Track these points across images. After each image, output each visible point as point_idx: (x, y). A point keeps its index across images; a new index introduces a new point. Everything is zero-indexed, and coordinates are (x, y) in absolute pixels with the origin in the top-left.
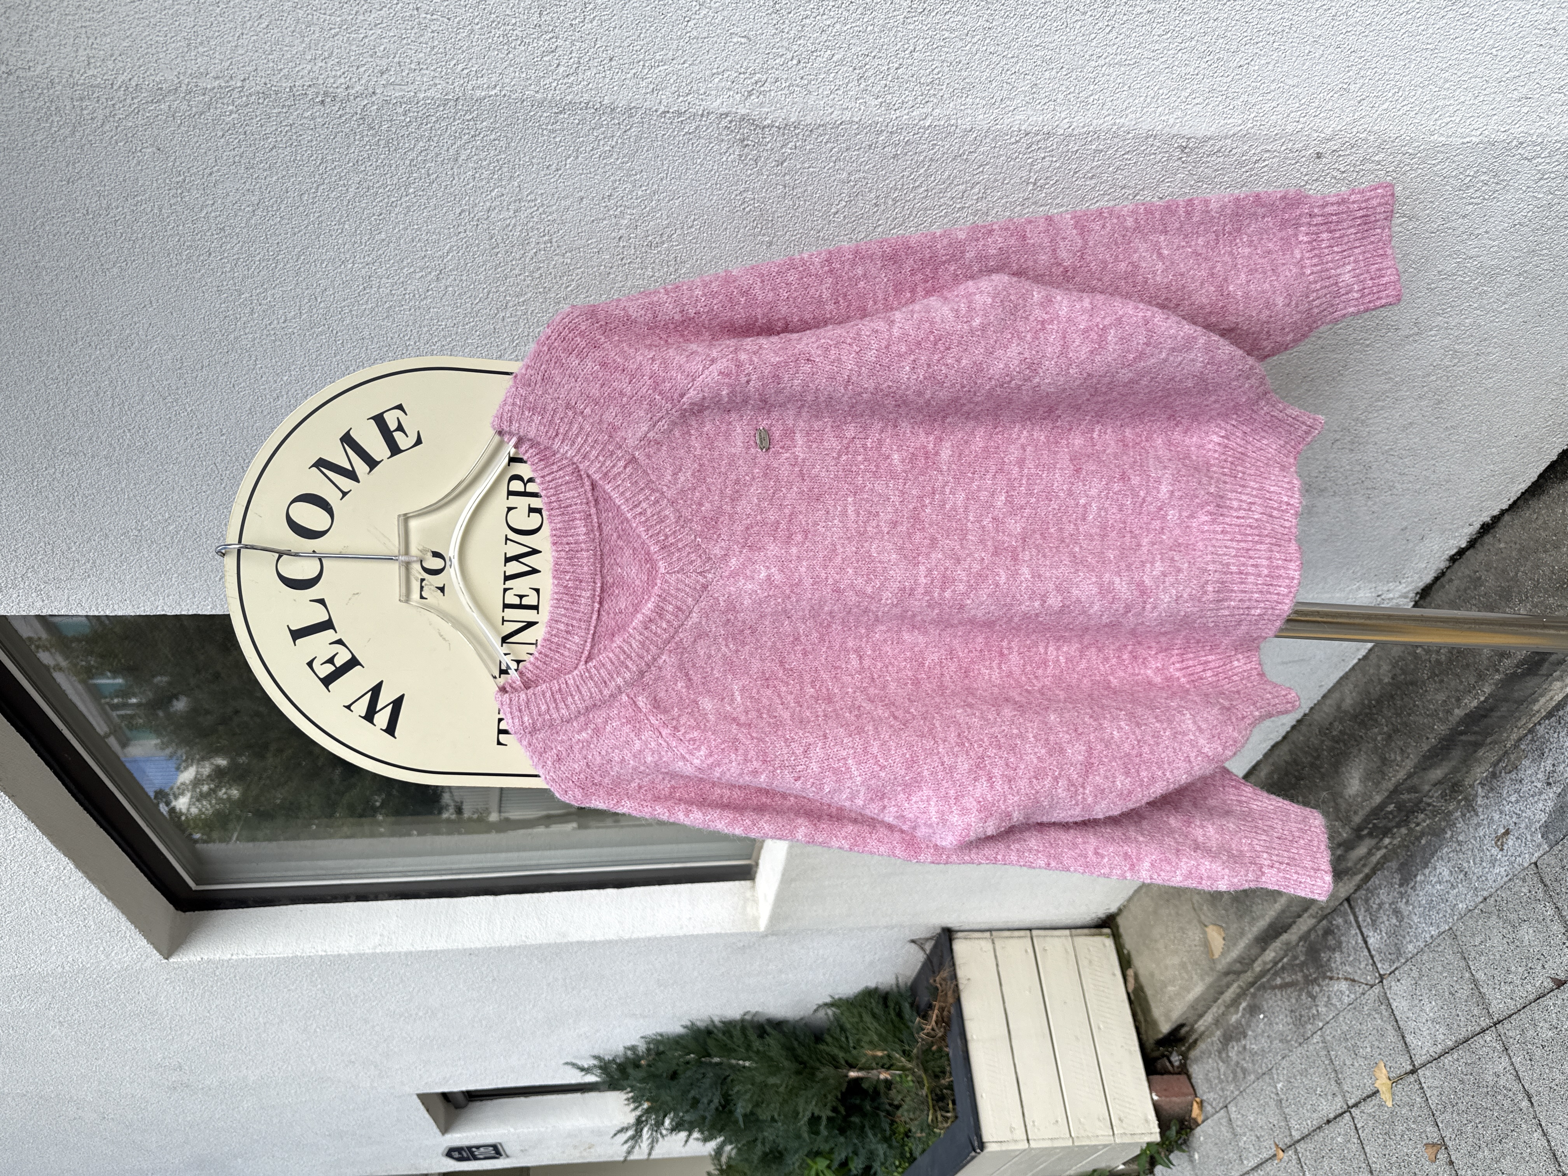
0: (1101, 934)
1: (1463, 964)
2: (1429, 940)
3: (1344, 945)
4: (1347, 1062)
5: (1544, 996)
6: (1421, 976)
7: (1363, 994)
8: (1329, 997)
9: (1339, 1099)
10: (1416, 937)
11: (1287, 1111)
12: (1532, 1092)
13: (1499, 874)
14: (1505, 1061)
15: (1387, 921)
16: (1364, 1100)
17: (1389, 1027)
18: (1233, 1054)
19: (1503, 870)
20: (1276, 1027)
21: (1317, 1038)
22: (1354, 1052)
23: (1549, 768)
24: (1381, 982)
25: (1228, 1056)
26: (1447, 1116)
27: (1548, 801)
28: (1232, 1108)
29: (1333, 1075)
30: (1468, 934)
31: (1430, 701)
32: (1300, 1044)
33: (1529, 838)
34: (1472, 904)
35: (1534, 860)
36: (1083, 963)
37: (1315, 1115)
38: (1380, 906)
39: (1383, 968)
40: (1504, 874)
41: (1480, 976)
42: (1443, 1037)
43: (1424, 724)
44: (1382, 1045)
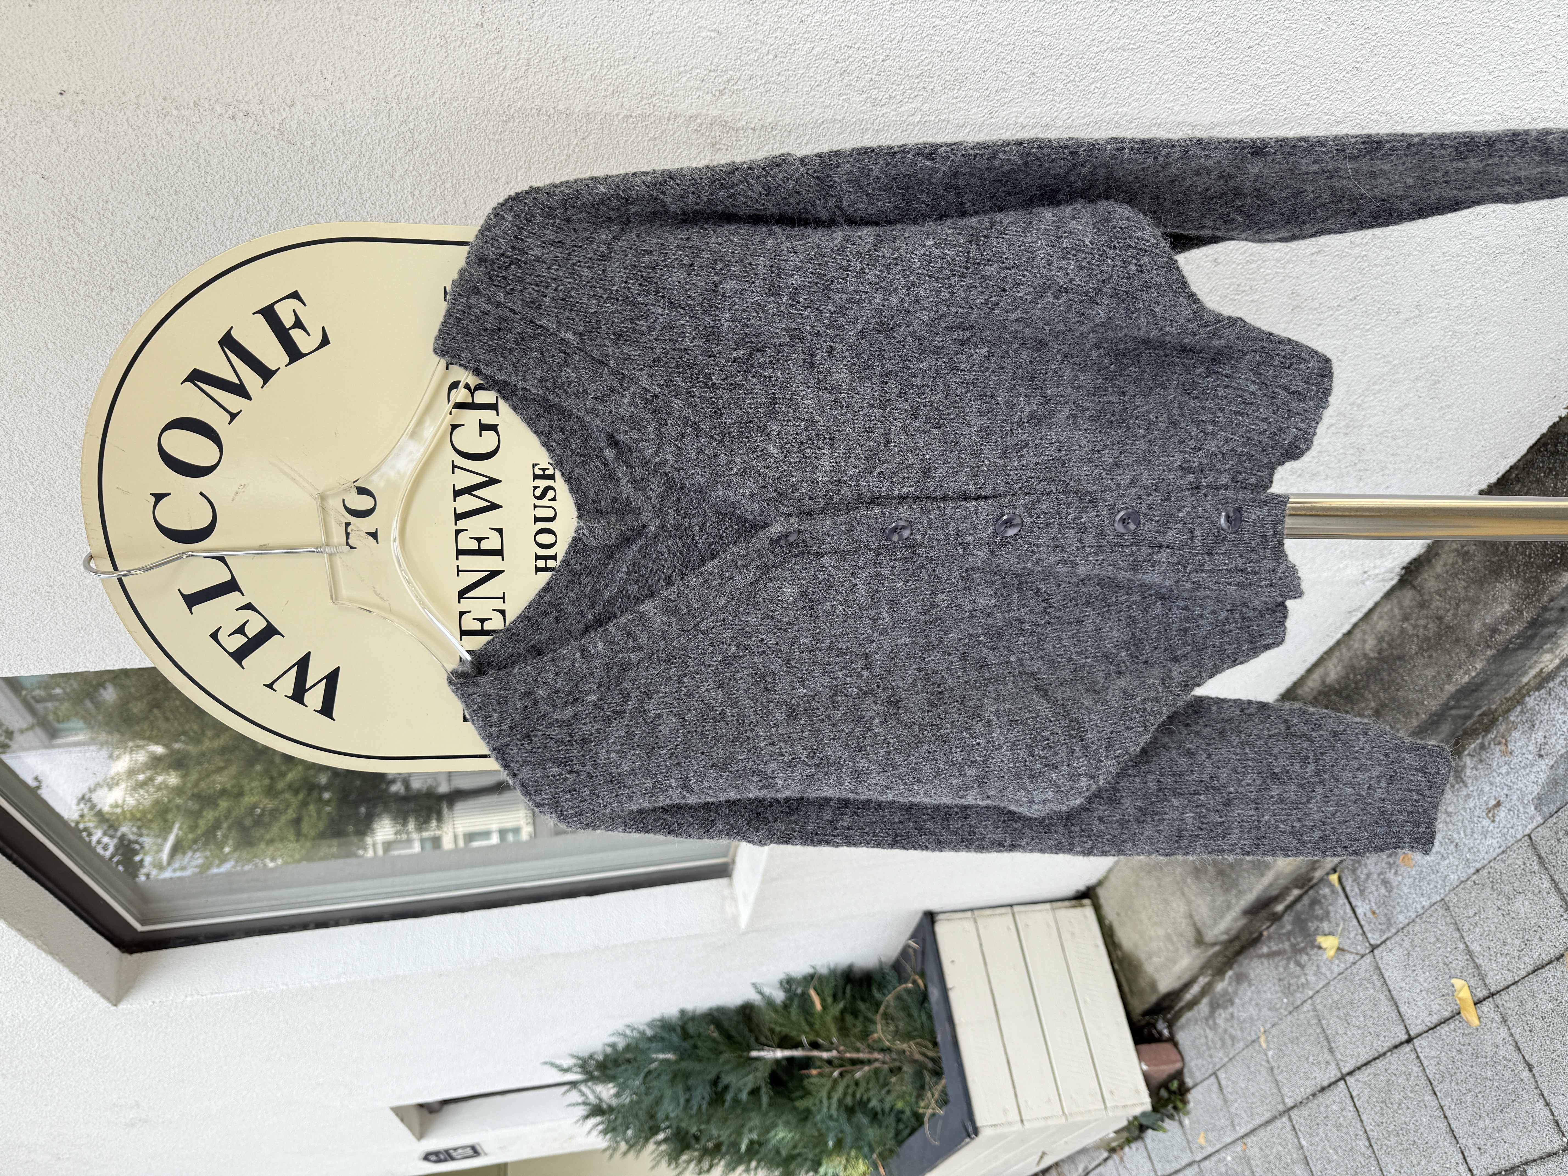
0: (1082, 906)
1: (1456, 935)
2: (1421, 911)
3: (1332, 914)
4: (1340, 1032)
5: (1543, 967)
6: (1414, 946)
7: (1354, 963)
8: (1318, 966)
9: (1333, 1066)
10: (1406, 907)
11: (1279, 1078)
12: (1533, 1061)
13: (1491, 845)
14: (1503, 1032)
15: (1375, 891)
16: (1359, 1068)
17: (1382, 997)
18: (1220, 1021)
19: (1495, 841)
20: (1264, 996)
21: (1307, 1006)
22: (1346, 1020)
23: (1540, 740)
24: (1372, 951)
25: (1215, 1023)
26: (1446, 1086)
27: (1541, 772)
28: (1222, 1075)
29: (1325, 1043)
30: (1462, 905)
31: (1419, 676)
32: (1290, 1013)
33: (1521, 810)
34: (1464, 875)
35: (1527, 832)
36: (1066, 936)
37: (1308, 1083)
38: (1368, 876)
39: (1375, 939)
40: (1497, 845)
41: (1475, 947)
42: (1438, 1008)
43: (1413, 699)
44: (1375, 1015)
